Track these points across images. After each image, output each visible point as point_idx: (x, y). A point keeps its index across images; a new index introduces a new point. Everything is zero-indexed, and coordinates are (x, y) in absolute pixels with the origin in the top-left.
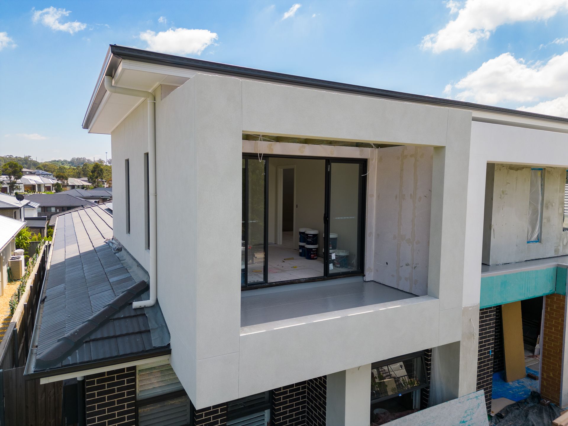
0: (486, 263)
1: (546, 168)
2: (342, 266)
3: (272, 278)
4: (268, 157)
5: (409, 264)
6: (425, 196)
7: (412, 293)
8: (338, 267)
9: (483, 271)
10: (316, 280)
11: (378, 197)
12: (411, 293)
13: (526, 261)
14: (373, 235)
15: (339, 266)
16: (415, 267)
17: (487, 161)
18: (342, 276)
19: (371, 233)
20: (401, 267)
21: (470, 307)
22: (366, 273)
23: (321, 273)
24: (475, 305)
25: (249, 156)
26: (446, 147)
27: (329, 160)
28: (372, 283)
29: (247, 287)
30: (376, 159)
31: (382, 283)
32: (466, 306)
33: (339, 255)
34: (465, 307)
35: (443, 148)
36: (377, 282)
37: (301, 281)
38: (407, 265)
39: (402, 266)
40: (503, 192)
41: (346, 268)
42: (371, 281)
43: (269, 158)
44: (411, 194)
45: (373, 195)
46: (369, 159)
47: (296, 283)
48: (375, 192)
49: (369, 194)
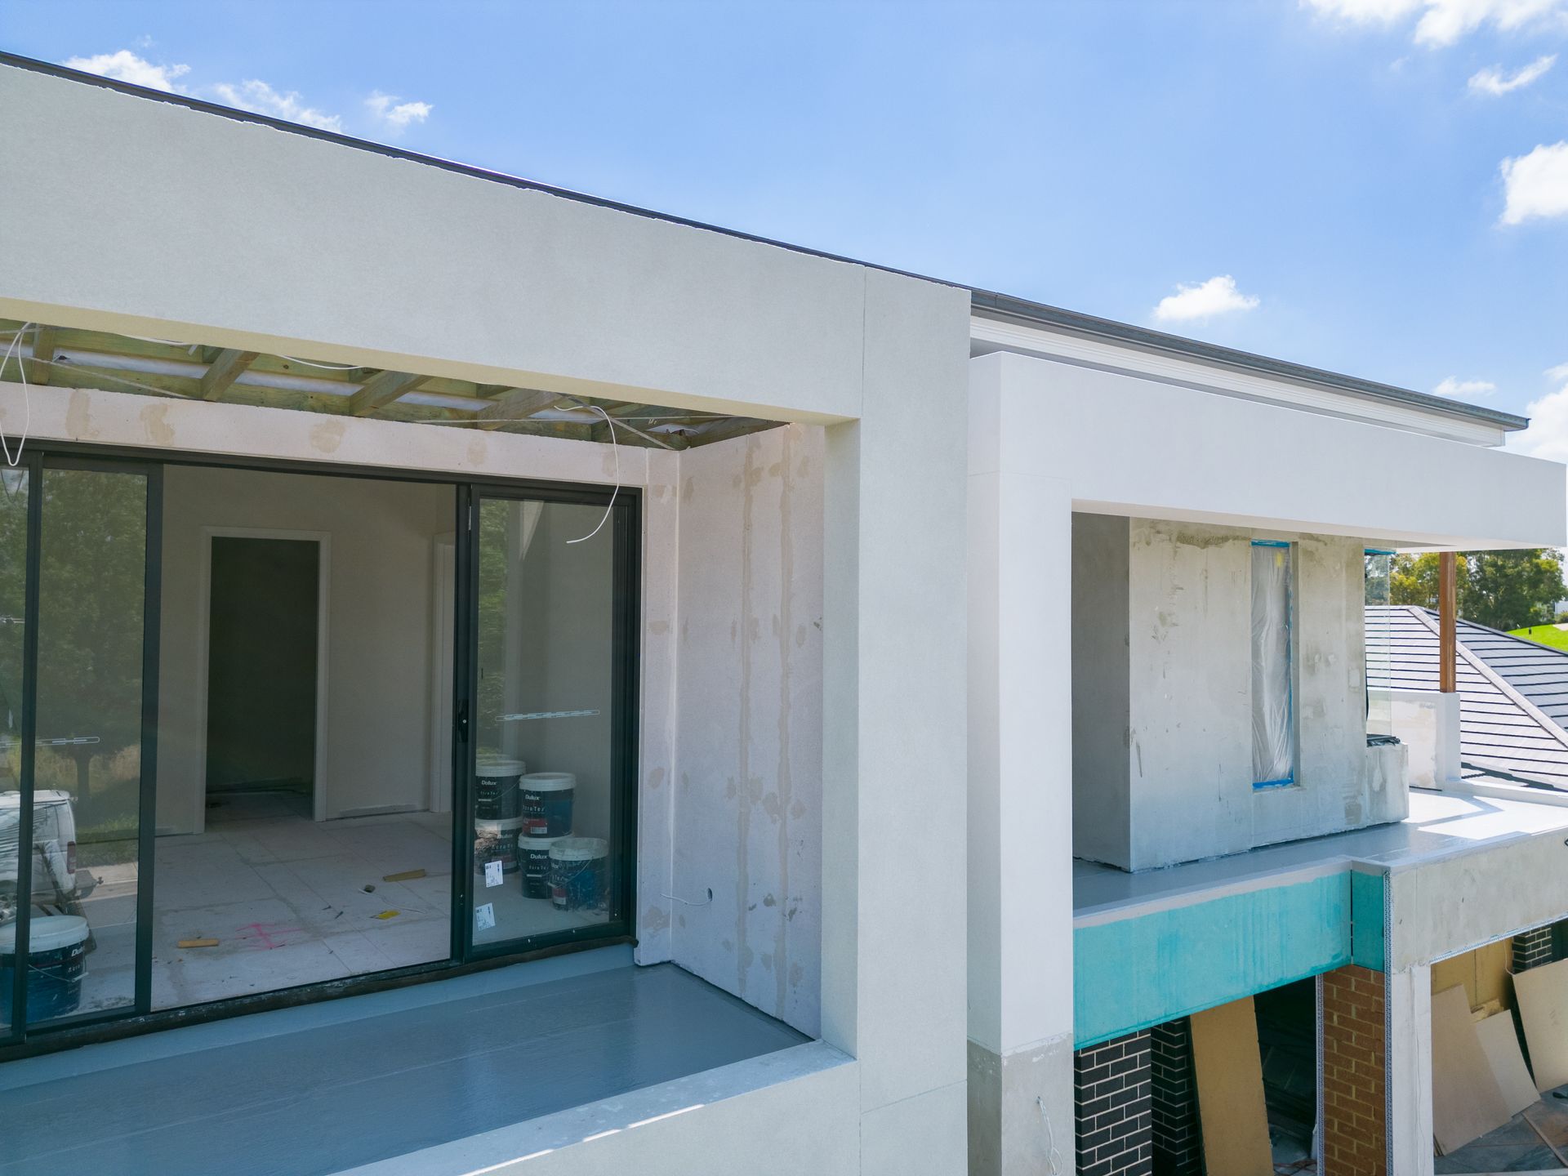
0: (1118, 865)
1: (1301, 542)
2: (574, 903)
4: (161, 462)
5: (775, 898)
6: (815, 623)
7: (785, 1020)
10: (404, 980)
11: (684, 630)
12: (782, 1022)
13: (1255, 849)
14: (669, 782)
15: (562, 901)
16: (792, 912)
17: (1074, 502)
18: (533, 953)
19: (660, 774)
20: (751, 909)
21: (1035, 1053)
22: (642, 932)
23: (435, 944)
24: (1055, 1042)
25: (49, 454)
26: (863, 423)
27: (468, 485)
28: (668, 970)
29: (22, 1042)
30: (674, 488)
31: (695, 973)
32: (1019, 1051)
33: (565, 859)
34: (1017, 1054)
35: (853, 424)
36: (681, 968)
37: (329, 991)
38: (769, 902)
39: (754, 907)
40: (1162, 618)
42: (662, 963)
43: (166, 466)
44: (775, 617)
45: (665, 627)
46: (646, 490)
47: (300, 1003)
48: (676, 615)
49: (648, 621)
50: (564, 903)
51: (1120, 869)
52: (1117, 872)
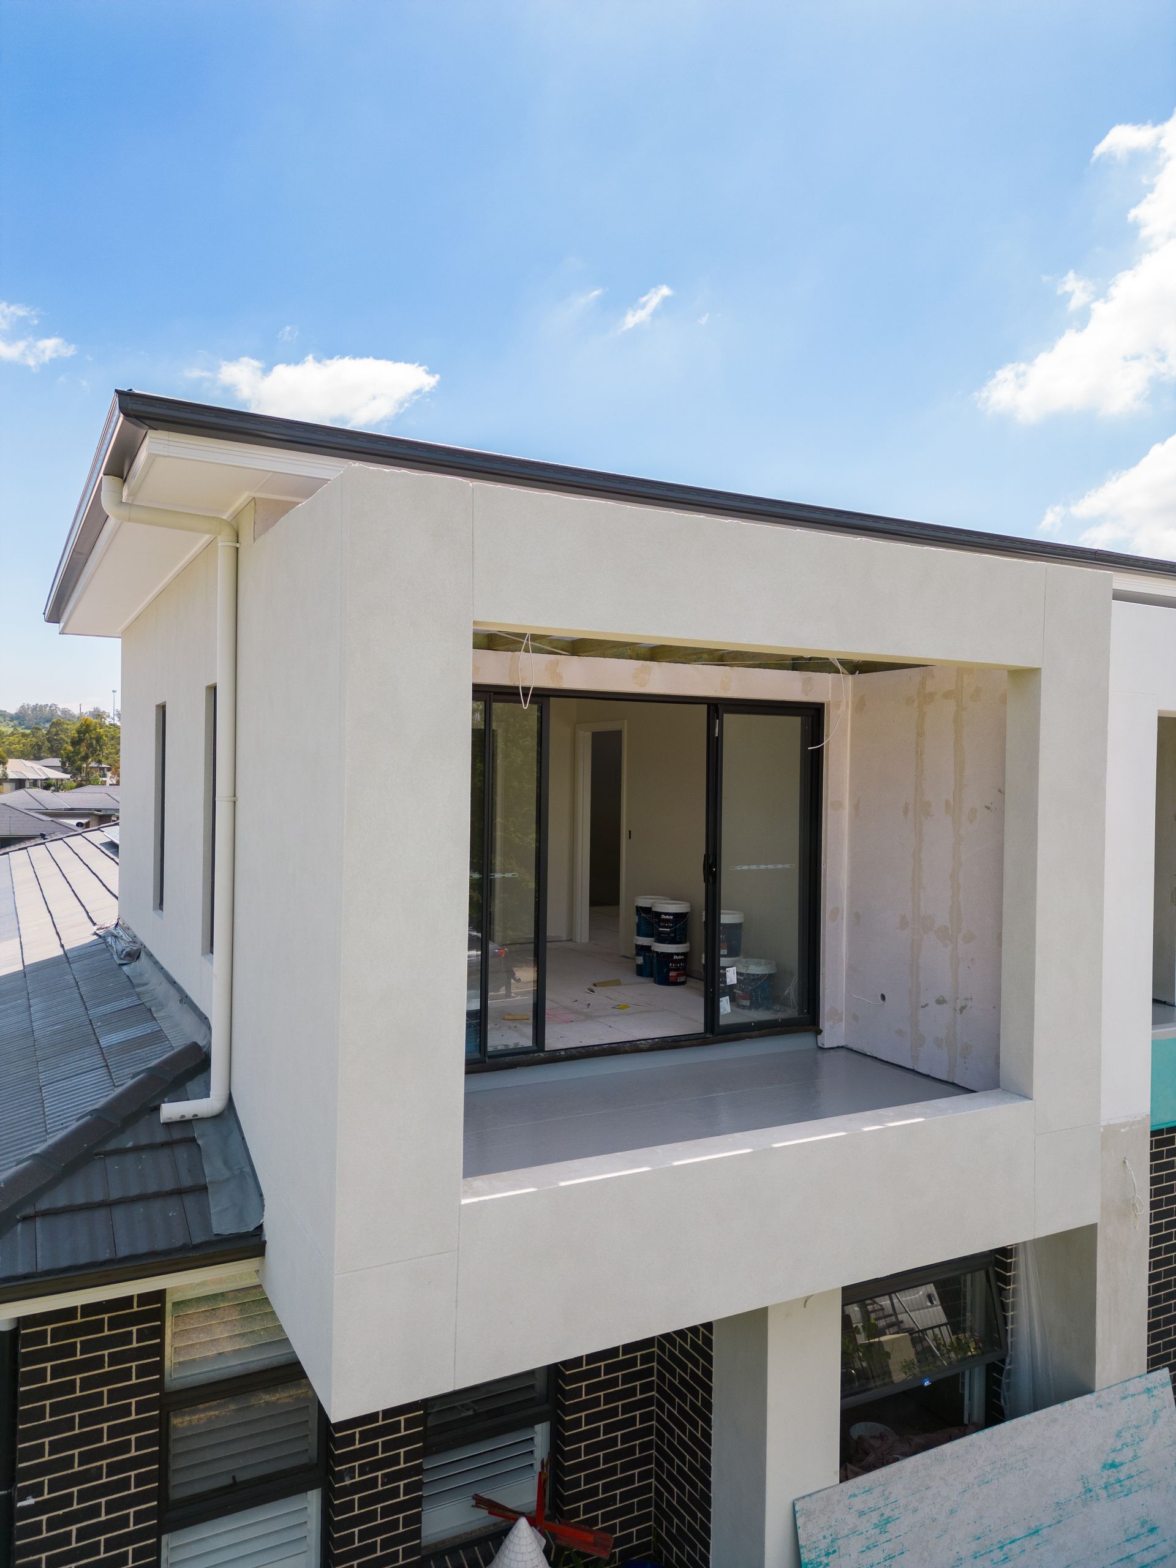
0: (1163, 1000)
2: (755, 1005)
3: (557, 1038)
4: (549, 696)
5: (946, 999)
6: (986, 807)
7: (955, 1082)
8: (744, 1007)
9: (1157, 1021)
10: (683, 1043)
11: (856, 807)
12: (953, 1084)
14: (842, 918)
15: (747, 1003)
16: (963, 1008)
17: (1159, 711)
18: (757, 1033)
19: (836, 911)
20: (923, 1007)
21: (1123, 1125)
22: (825, 1024)
23: (696, 1024)
24: (1137, 1119)
25: (495, 693)
26: (1042, 670)
27: (716, 706)
28: (843, 1053)
29: (485, 1062)
30: (847, 703)
31: (868, 1054)
32: (1111, 1122)
33: (748, 972)
34: (1110, 1124)
35: (1034, 672)
36: (856, 1051)
37: (641, 1046)
38: (941, 1001)
39: (927, 1005)
41: (768, 1008)
42: (838, 1047)
43: (551, 698)
44: (947, 802)
45: (839, 805)
46: (829, 704)
47: (626, 1052)
48: (847, 794)
49: (829, 801)
50: (748, 1004)
51: (1165, 1003)
52: (1162, 1005)
